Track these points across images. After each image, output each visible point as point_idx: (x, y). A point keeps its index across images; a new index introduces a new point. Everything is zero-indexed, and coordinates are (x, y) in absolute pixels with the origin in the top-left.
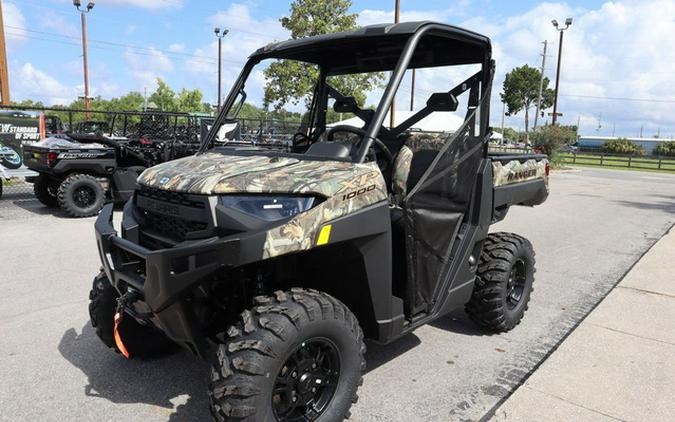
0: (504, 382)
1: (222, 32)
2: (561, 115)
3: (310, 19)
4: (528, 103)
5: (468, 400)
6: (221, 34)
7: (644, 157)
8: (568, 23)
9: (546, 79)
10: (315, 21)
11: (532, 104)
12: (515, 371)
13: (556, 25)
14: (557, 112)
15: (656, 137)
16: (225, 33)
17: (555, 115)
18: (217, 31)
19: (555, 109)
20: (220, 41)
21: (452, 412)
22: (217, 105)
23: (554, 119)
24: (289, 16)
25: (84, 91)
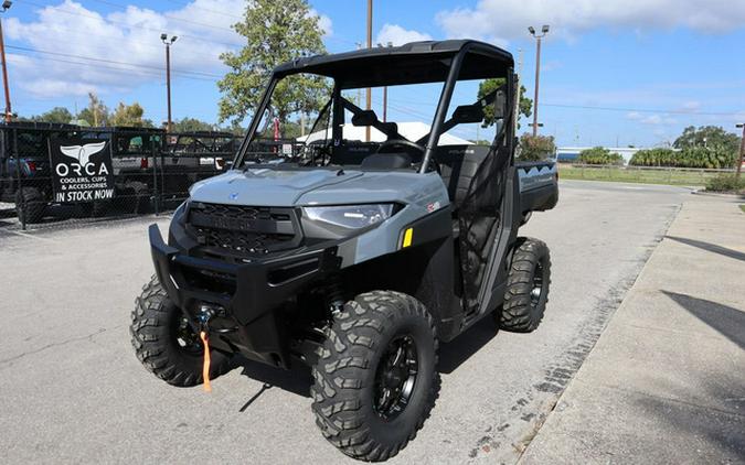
0: (552, 380)
1: (169, 38)
2: (541, 125)
3: (267, 24)
5: (526, 398)
6: (168, 40)
9: (522, 88)
12: (558, 369)
13: (533, 32)
14: (539, 122)
15: (632, 146)
16: (173, 40)
17: (534, 125)
18: (164, 37)
19: (535, 119)
20: (168, 48)
21: (514, 408)
22: (167, 121)
23: (535, 131)
24: (243, 21)
25: (5, 106)
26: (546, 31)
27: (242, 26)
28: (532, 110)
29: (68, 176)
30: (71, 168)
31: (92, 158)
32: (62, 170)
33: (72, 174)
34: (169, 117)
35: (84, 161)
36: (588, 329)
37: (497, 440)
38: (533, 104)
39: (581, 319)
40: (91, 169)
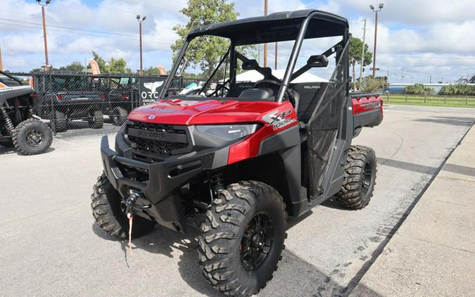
0: (380, 234)
1: (141, 18)
2: (378, 69)
3: (203, 8)
4: (354, 62)
5: (363, 246)
6: (141, 19)
7: (434, 96)
8: (381, 7)
9: (366, 45)
10: (206, 9)
11: (356, 63)
12: (385, 228)
13: (373, 8)
14: (377, 67)
15: (440, 83)
16: (144, 19)
17: (374, 69)
18: (138, 18)
19: (374, 66)
20: (140, 24)
21: (355, 252)
22: (139, 69)
23: (374, 72)
24: (187, 7)
25: (45, 62)
26: (382, 7)
27: (186, 10)
28: (372, 59)
29: (146, 99)
30: (148, 94)
31: (157, 89)
32: (144, 95)
33: (148, 98)
34: (141, 67)
35: (154, 91)
36: (406, 203)
37: (343, 272)
38: (373, 55)
39: (402, 195)
40: (156, 95)
